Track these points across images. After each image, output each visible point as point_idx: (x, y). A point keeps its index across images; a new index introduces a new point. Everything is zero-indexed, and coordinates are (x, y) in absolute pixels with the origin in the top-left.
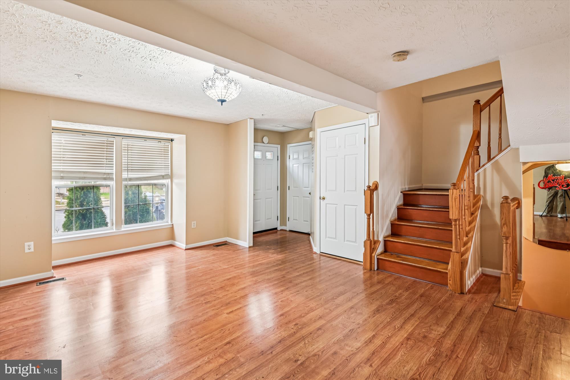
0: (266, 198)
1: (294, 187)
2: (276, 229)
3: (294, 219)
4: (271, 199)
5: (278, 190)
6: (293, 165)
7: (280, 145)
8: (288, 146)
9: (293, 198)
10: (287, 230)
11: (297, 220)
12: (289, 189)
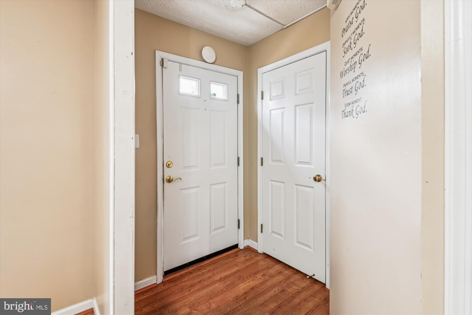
0: (211, 185)
1: (273, 161)
2: (236, 246)
3: (273, 232)
4: (222, 186)
5: (238, 165)
6: (270, 111)
7: (242, 72)
8: (260, 71)
9: (272, 184)
10: (259, 252)
11: (280, 235)
12: (262, 165)
